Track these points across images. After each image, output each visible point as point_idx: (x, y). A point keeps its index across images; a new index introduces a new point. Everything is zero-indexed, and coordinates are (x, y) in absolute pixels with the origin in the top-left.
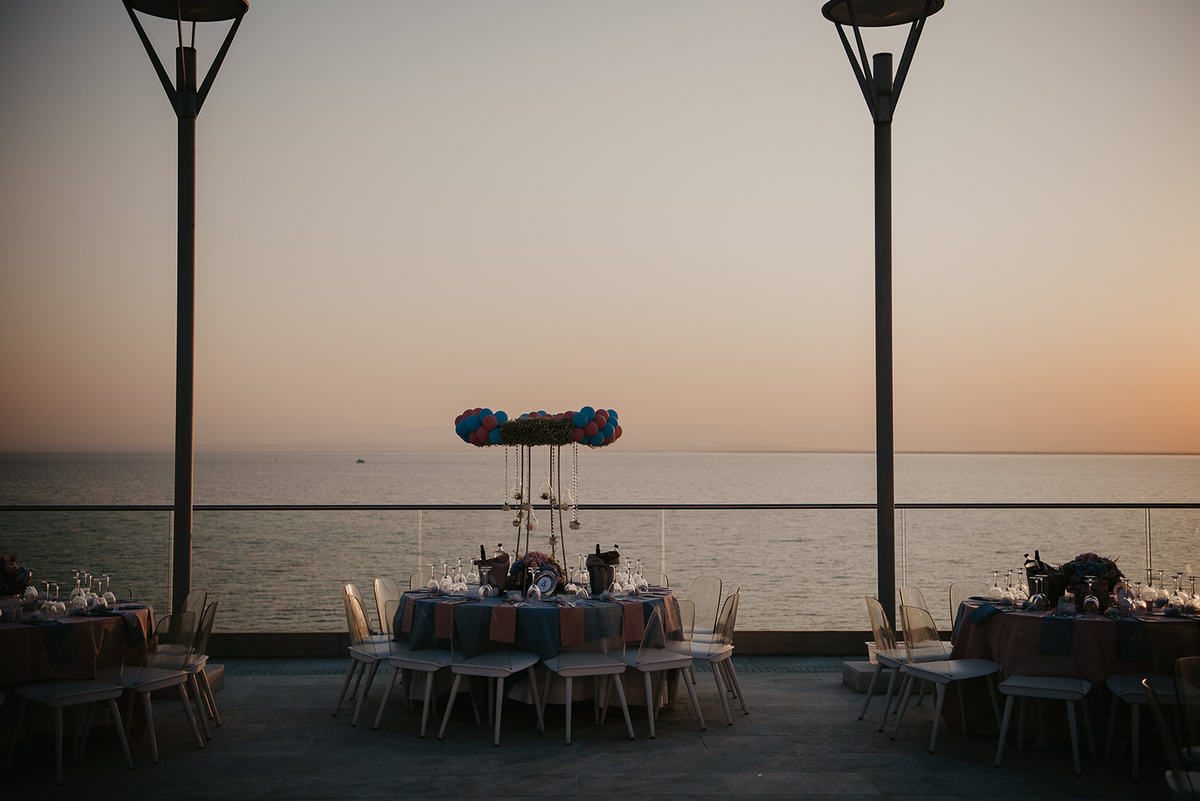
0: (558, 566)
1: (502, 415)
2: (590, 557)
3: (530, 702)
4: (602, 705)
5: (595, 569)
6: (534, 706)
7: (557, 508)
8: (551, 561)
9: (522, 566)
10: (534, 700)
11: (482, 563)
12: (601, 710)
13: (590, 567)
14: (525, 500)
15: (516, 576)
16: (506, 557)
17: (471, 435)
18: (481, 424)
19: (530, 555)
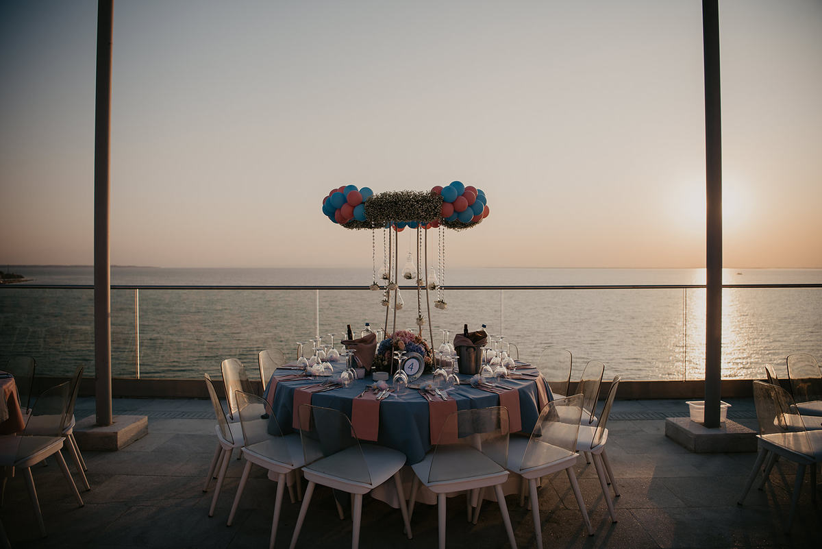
0: (425, 345)
1: (367, 190)
2: (458, 336)
3: (396, 506)
4: (475, 505)
5: (464, 349)
6: (399, 510)
7: (423, 288)
8: (418, 340)
9: (390, 346)
10: (400, 504)
11: (349, 343)
12: (474, 509)
13: (458, 348)
14: (393, 279)
15: (384, 355)
16: (373, 336)
17: (337, 213)
18: (345, 201)
19: (398, 334)
